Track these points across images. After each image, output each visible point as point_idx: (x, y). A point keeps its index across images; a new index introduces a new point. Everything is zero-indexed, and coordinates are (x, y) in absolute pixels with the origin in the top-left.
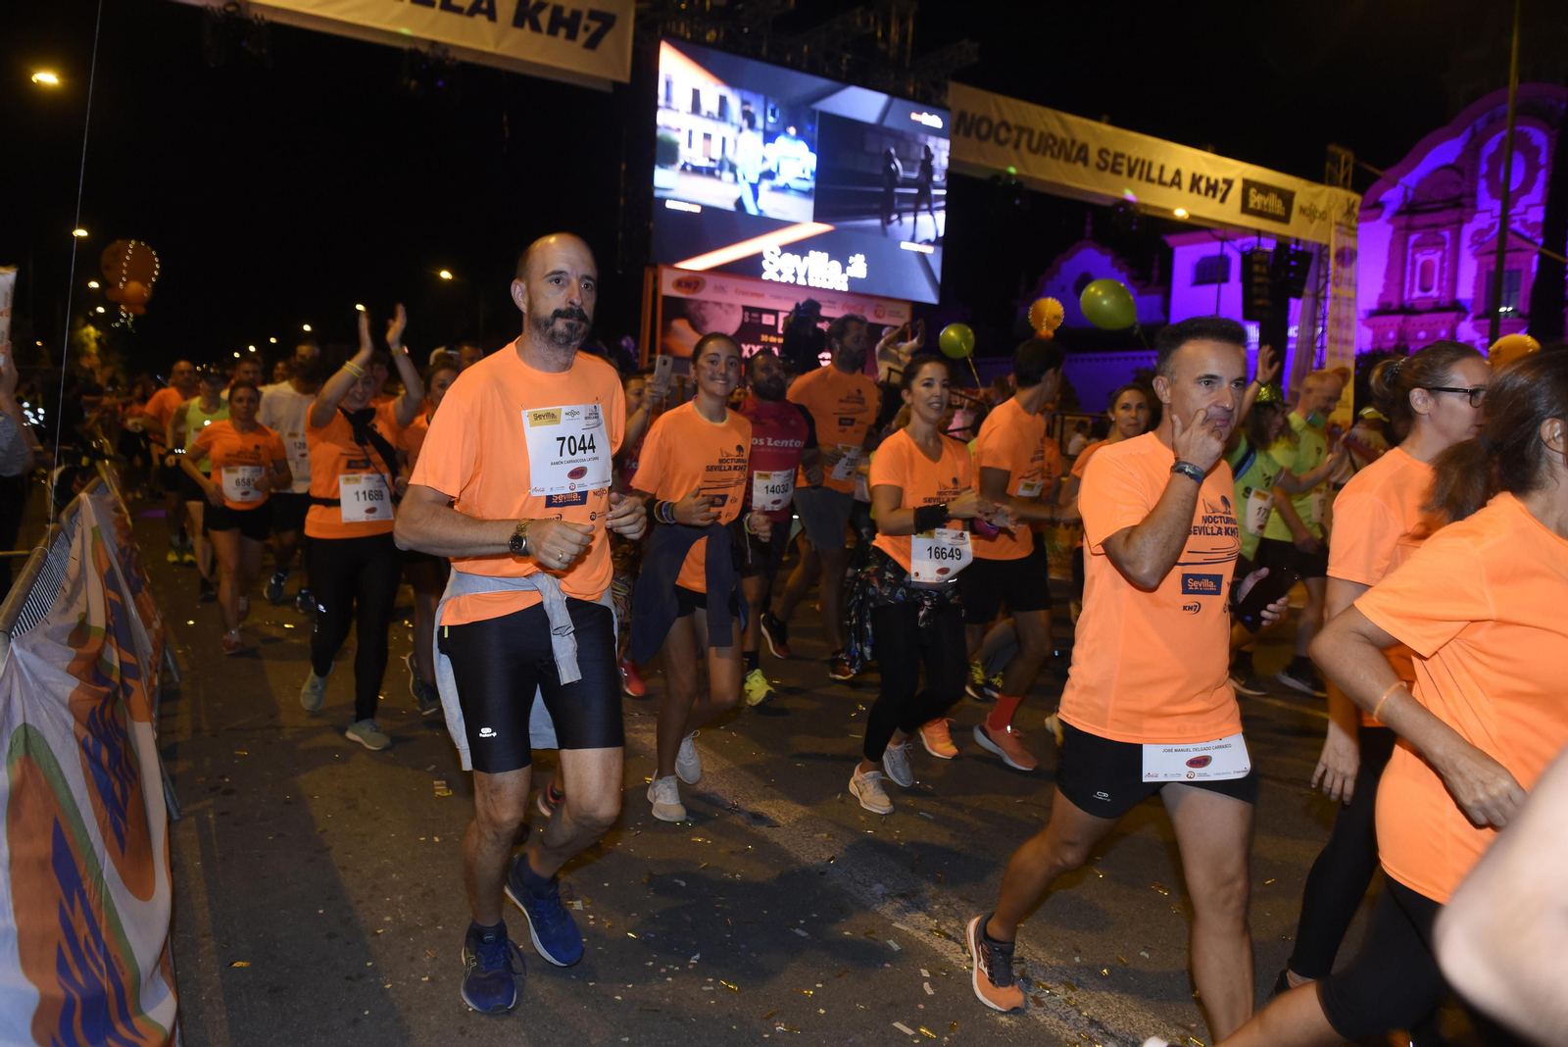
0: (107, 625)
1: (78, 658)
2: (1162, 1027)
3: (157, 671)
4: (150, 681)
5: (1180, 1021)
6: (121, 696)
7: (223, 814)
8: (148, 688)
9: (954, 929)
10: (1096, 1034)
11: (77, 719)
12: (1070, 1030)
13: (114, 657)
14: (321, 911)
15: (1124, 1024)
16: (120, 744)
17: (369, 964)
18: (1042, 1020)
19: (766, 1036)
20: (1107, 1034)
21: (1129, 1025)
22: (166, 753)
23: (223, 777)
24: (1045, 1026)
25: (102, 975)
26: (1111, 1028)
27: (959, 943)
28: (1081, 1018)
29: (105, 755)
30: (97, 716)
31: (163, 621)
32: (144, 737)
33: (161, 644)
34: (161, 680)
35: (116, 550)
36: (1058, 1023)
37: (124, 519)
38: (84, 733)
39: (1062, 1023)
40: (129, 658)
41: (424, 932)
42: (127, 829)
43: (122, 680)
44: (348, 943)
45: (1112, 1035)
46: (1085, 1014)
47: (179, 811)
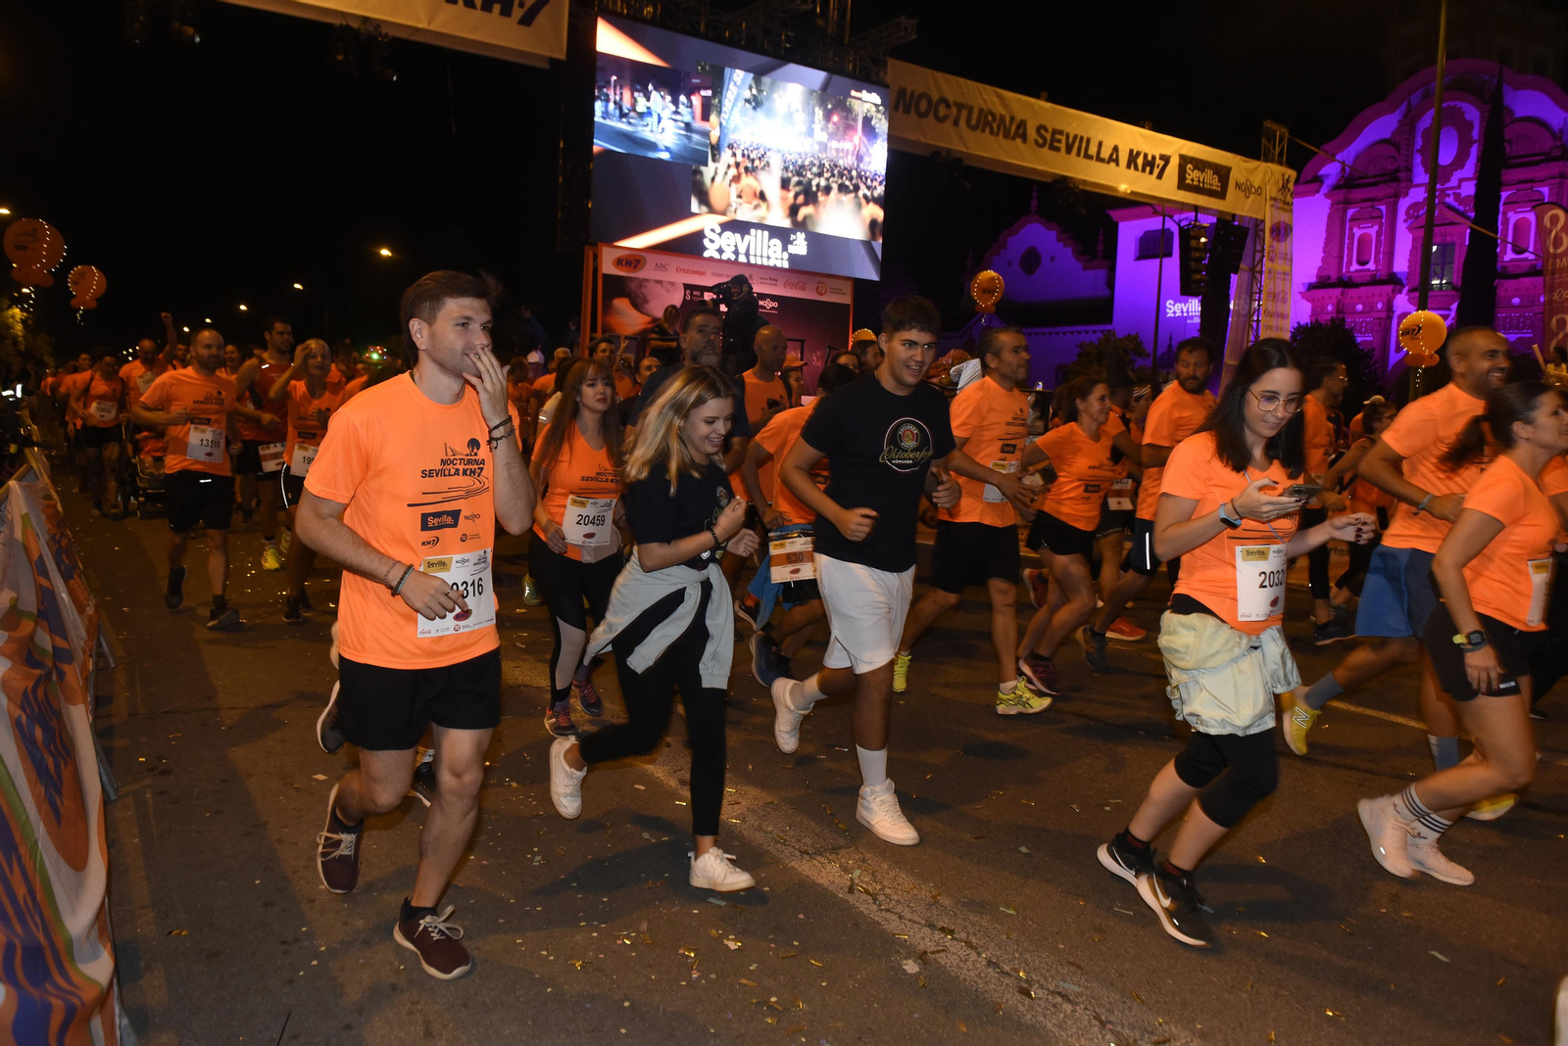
0: (39, 610)
1: (9, 640)
2: (1054, 966)
3: (91, 656)
4: (84, 667)
5: (1071, 960)
6: (54, 677)
7: (160, 793)
8: (81, 673)
9: (867, 883)
10: (992, 974)
11: (9, 698)
12: (969, 971)
13: (45, 640)
14: (257, 882)
15: (1019, 964)
16: (54, 723)
17: (304, 929)
18: (943, 962)
19: (684, 983)
20: (1003, 972)
21: (1024, 964)
22: (102, 733)
23: (160, 759)
24: (945, 967)
25: (38, 930)
26: (1007, 968)
27: (871, 895)
28: (980, 960)
29: (39, 733)
30: (31, 698)
31: (96, 611)
32: (80, 719)
33: (94, 629)
34: (96, 664)
35: (47, 537)
36: (957, 964)
37: (55, 507)
38: (18, 712)
39: (961, 964)
40: (61, 643)
41: (358, 898)
42: (62, 804)
43: (55, 664)
44: (284, 910)
45: (1007, 974)
46: (984, 956)
47: (116, 791)
